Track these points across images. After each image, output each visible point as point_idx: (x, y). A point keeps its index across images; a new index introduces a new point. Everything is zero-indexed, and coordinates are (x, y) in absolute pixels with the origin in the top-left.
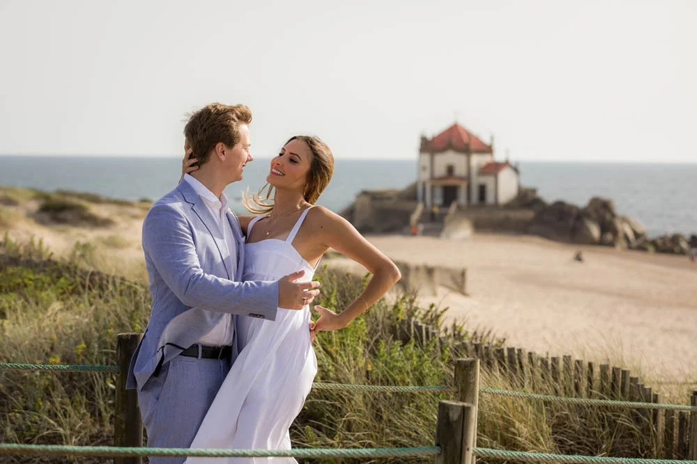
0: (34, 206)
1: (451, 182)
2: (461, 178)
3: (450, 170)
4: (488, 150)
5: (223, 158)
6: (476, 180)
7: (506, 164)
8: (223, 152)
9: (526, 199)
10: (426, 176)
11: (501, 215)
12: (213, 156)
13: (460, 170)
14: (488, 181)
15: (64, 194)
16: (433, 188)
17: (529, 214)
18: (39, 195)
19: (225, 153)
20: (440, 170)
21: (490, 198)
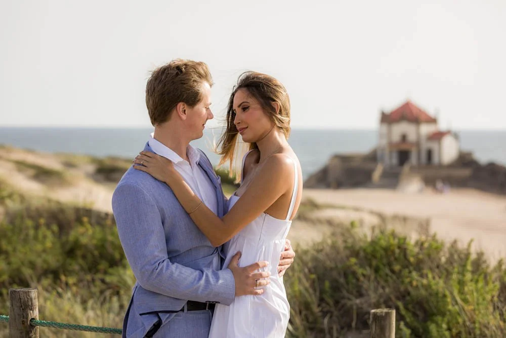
0: (91, 168)
1: (404, 147)
2: (412, 144)
3: (404, 138)
4: (433, 121)
5: (184, 117)
6: (425, 145)
7: (448, 132)
8: (185, 111)
9: (465, 160)
10: (384, 142)
11: (444, 173)
12: (174, 114)
13: (412, 137)
14: (434, 146)
15: (114, 159)
16: (391, 152)
17: (466, 172)
18: (94, 160)
19: (186, 112)
20: (396, 137)
21: (436, 159)
